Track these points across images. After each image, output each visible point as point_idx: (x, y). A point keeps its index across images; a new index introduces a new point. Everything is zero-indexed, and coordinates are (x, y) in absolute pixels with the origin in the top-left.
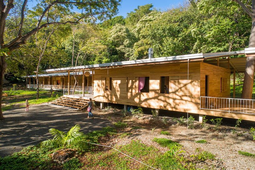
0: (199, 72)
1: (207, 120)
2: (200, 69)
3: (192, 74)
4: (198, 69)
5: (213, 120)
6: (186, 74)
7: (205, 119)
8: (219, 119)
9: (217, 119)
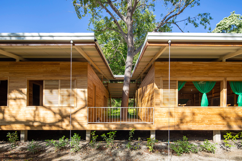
0: (87, 75)
1: (97, 136)
2: (87, 71)
3: (76, 78)
4: (85, 71)
5: (104, 135)
6: (69, 77)
7: (95, 136)
8: (112, 132)
9: (110, 133)
